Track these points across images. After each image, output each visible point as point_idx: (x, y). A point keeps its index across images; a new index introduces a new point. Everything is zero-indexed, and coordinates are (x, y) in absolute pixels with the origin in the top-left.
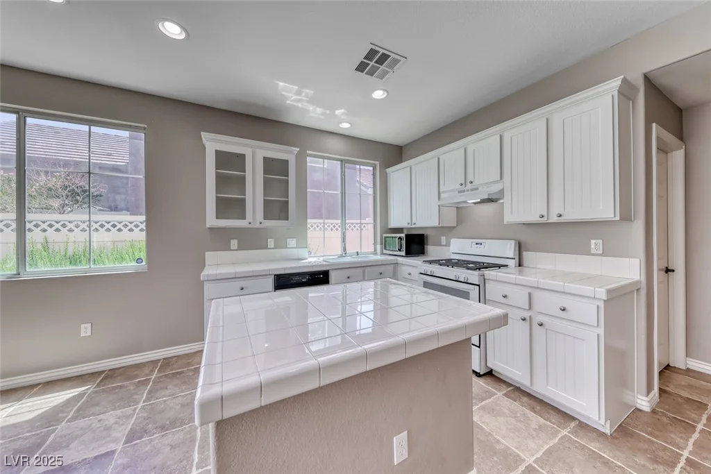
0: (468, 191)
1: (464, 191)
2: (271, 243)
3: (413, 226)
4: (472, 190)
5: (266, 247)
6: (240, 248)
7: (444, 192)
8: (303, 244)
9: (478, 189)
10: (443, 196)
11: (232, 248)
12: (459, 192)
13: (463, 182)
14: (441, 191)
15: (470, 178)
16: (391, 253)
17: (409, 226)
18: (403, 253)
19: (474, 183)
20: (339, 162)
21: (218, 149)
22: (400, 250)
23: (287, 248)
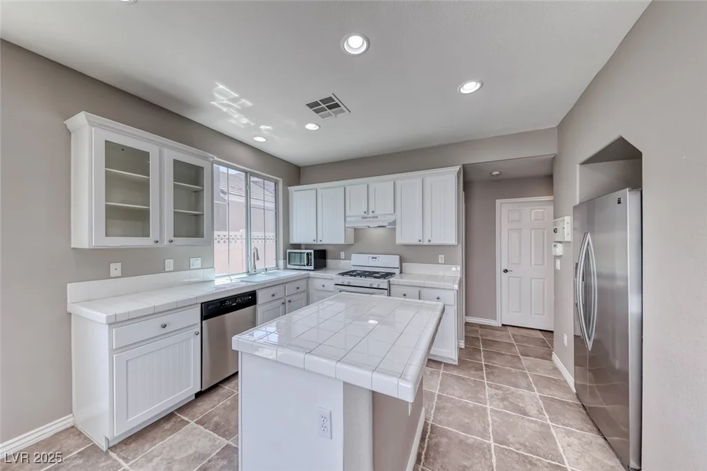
0: (370, 218)
1: (366, 218)
2: (170, 264)
3: (319, 243)
4: (373, 217)
5: (163, 270)
6: (124, 275)
7: (349, 216)
8: (209, 262)
9: (377, 217)
10: (348, 219)
11: (111, 275)
12: (363, 218)
13: (366, 210)
14: (347, 215)
15: (371, 209)
16: (297, 267)
17: (315, 243)
18: (312, 268)
19: (375, 213)
20: (244, 174)
21: (108, 140)
22: (308, 265)
23: (189, 269)
